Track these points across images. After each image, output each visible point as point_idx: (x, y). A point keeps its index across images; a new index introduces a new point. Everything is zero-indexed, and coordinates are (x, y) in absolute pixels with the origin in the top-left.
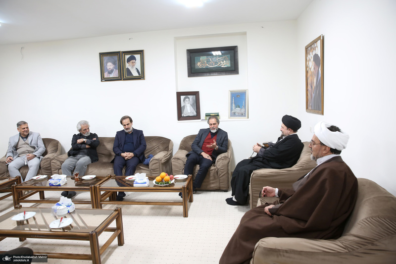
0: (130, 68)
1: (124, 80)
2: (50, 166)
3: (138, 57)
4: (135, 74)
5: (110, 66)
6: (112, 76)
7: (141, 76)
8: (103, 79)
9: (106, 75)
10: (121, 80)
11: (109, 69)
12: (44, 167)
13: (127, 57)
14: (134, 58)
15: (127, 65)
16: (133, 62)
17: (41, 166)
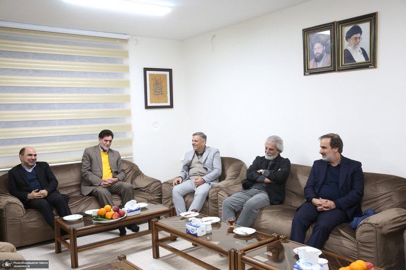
0: (350, 49)
1: (339, 71)
2: (217, 199)
3: (365, 27)
4: (359, 58)
5: (319, 48)
6: (320, 65)
7: (371, 62)
8: (308, 71)
9: (312, 65)
10: (334, 71)
11: (317, 53)
12: (212, 199)
13: (347, 29)
14: (359, 31)
15: (347, 45)
16: (356, 38)
17: (209, 197)
